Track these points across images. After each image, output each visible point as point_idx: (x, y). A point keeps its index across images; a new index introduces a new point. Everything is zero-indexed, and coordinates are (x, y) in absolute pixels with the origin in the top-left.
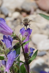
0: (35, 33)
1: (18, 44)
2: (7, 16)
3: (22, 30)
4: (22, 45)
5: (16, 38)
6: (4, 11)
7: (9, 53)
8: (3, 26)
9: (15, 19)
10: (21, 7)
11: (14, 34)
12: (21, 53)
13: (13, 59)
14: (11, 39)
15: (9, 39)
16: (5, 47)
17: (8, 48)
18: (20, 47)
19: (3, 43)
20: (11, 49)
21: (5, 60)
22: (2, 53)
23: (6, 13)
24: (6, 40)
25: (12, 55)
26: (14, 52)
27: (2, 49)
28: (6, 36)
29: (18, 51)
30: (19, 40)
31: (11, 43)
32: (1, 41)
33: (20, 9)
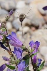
0: (43, 45)
1: (27, 55)
2: (18, 30)
3: (31, 43)
4: (31, 56)
5: (25, 50)
6: (15, 26)
7: (19, 64)
8: (14, 39)
9: (26, 33)
10: (31, 22)
11: (24, 47)
12: (30, 63)
13: (23, 69)
14: (21, 51)
15: (19, 50)
16: (15, 58)
17: (18, 59)
18: (29, 58)
19: (14, 55)
20: (21, 60)
21: (16, 70)
22: (13, 63)
23: (17, 28)
24: (17, 52)
25: (22, 65)
26: (24, 62)
27: (13, 60)
28: (17, 48)
29: (27, 62)
30: (28, 52)
31: (21, 54)
32: (13, 53)
33: (30, 23)
